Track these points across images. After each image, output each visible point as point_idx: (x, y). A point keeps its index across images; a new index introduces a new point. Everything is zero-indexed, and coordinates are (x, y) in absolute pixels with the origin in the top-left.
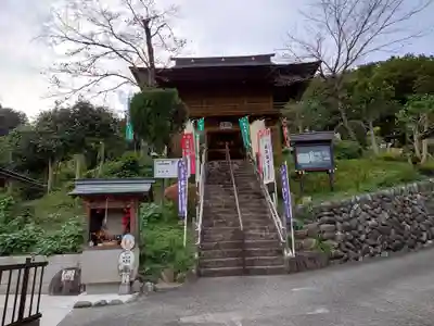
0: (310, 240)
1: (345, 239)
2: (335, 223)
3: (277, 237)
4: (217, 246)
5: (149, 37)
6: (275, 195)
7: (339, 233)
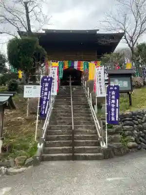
0: (117, 136)
1: (139, 135)
2: (133, 125)
3: (96, 133)
4: (58, 138)
5: (27, 12)
6: (96, 106)
7: (136, 132)
